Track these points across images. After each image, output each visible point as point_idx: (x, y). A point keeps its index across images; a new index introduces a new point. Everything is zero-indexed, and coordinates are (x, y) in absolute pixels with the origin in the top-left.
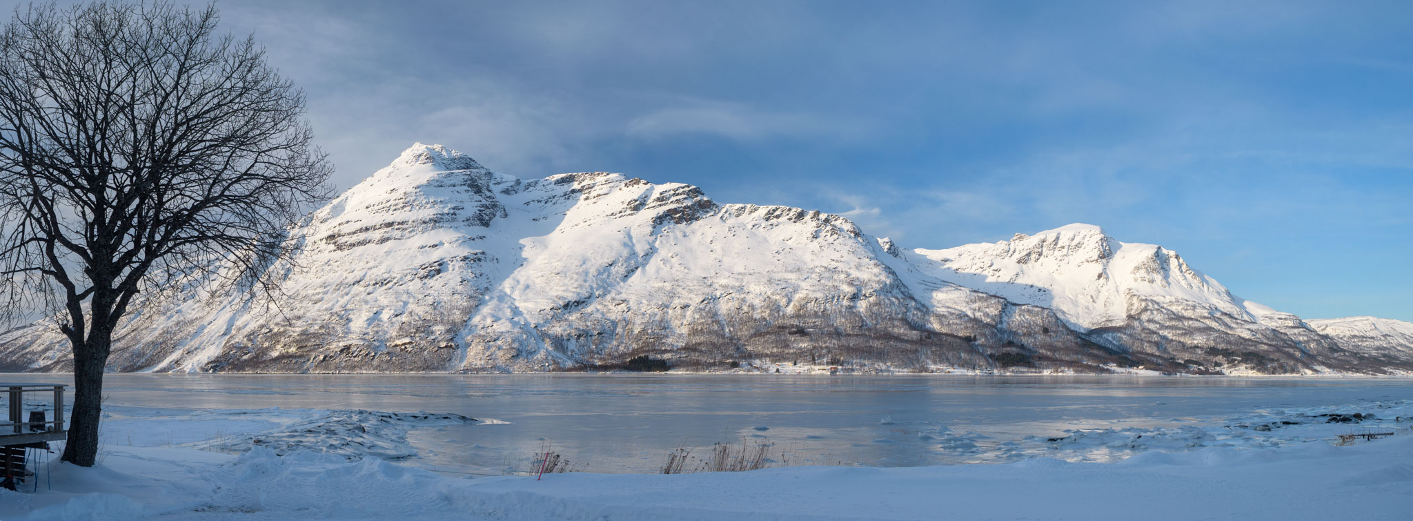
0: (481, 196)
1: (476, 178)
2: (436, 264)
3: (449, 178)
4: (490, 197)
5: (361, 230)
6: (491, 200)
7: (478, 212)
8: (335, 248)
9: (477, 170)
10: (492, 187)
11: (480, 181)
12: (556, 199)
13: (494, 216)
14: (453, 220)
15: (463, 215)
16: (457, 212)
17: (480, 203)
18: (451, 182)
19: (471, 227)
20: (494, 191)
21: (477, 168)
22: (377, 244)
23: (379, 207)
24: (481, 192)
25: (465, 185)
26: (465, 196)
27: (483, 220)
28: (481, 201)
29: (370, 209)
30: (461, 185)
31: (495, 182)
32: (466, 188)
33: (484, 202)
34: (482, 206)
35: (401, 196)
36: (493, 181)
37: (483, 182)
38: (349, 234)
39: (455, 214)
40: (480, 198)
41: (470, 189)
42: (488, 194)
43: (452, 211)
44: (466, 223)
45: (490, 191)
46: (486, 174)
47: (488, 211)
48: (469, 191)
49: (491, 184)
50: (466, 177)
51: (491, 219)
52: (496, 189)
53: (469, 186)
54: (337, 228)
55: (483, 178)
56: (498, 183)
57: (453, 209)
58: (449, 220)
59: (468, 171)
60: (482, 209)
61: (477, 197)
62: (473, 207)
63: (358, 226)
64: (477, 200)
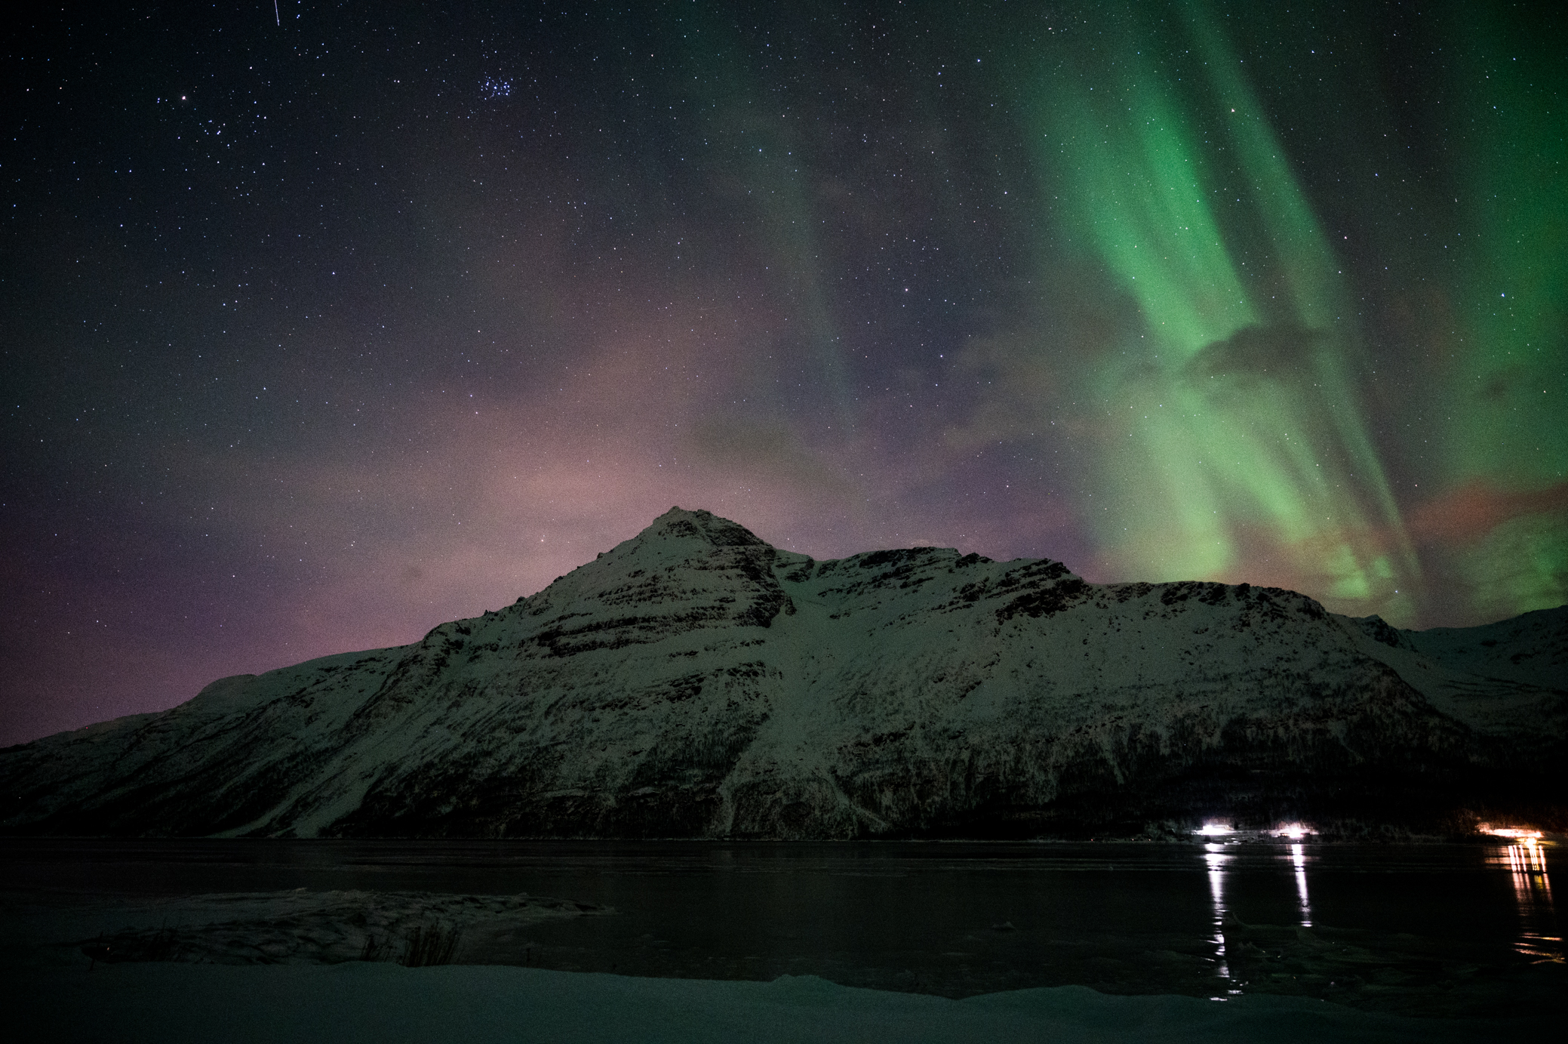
0: (759, 583)
1: (753, 558)
2: (694, 680)
3: (716, 558)
4: (771, 585)
5: (590, 628)
6: (773, 589)
7: (754, 606)
8: (552, 652)
9: (754, 547)
10: (775, 571)
11: (758, 563)
12: (862, 587)
13: (777, 611)
14: (720, 617)
15: (733, 609)
16: (725, 605)
17: (757, 593)
18: (718, 564)
19: (745, 627)
20: (778, 578)
21: (755, 543)
22: (611, 648)
23: (617, 596)
24: (759, 578)
25: (737, 567)
26: (737, 583)
27: (763, 617)
28: (759, 591)
29: (605, 598)
30: (732, 567)
31: (779, 563)
32: (739, 571)
33: (763, 592)
34: (760, 597)
35: (649, 581)
36: (776, 563)
37: (762, 564)
38: (572, 632)
39: (723, 609)
40: (757, 586)
41: (744, 573)
42: (769, 580)
43: (717, 604)
44: (738, 622)
45: (772, 576)
46: (766, 552)
47: (768, 605)
48: (742, 575)
49: (773, 567)
50: (739, 557)
51: (772, 616)
52: (780, 574)
53: (744, 568)
54: (557, 624)
55: (763, 558)
56: (784, 566)
57: (721, 601)
58: (714, 617)
59: (742, 549)
60: (761, 601)
61: (754, 585)
62: (747, 598)
63: (585, 621)
64: (754, 589)
